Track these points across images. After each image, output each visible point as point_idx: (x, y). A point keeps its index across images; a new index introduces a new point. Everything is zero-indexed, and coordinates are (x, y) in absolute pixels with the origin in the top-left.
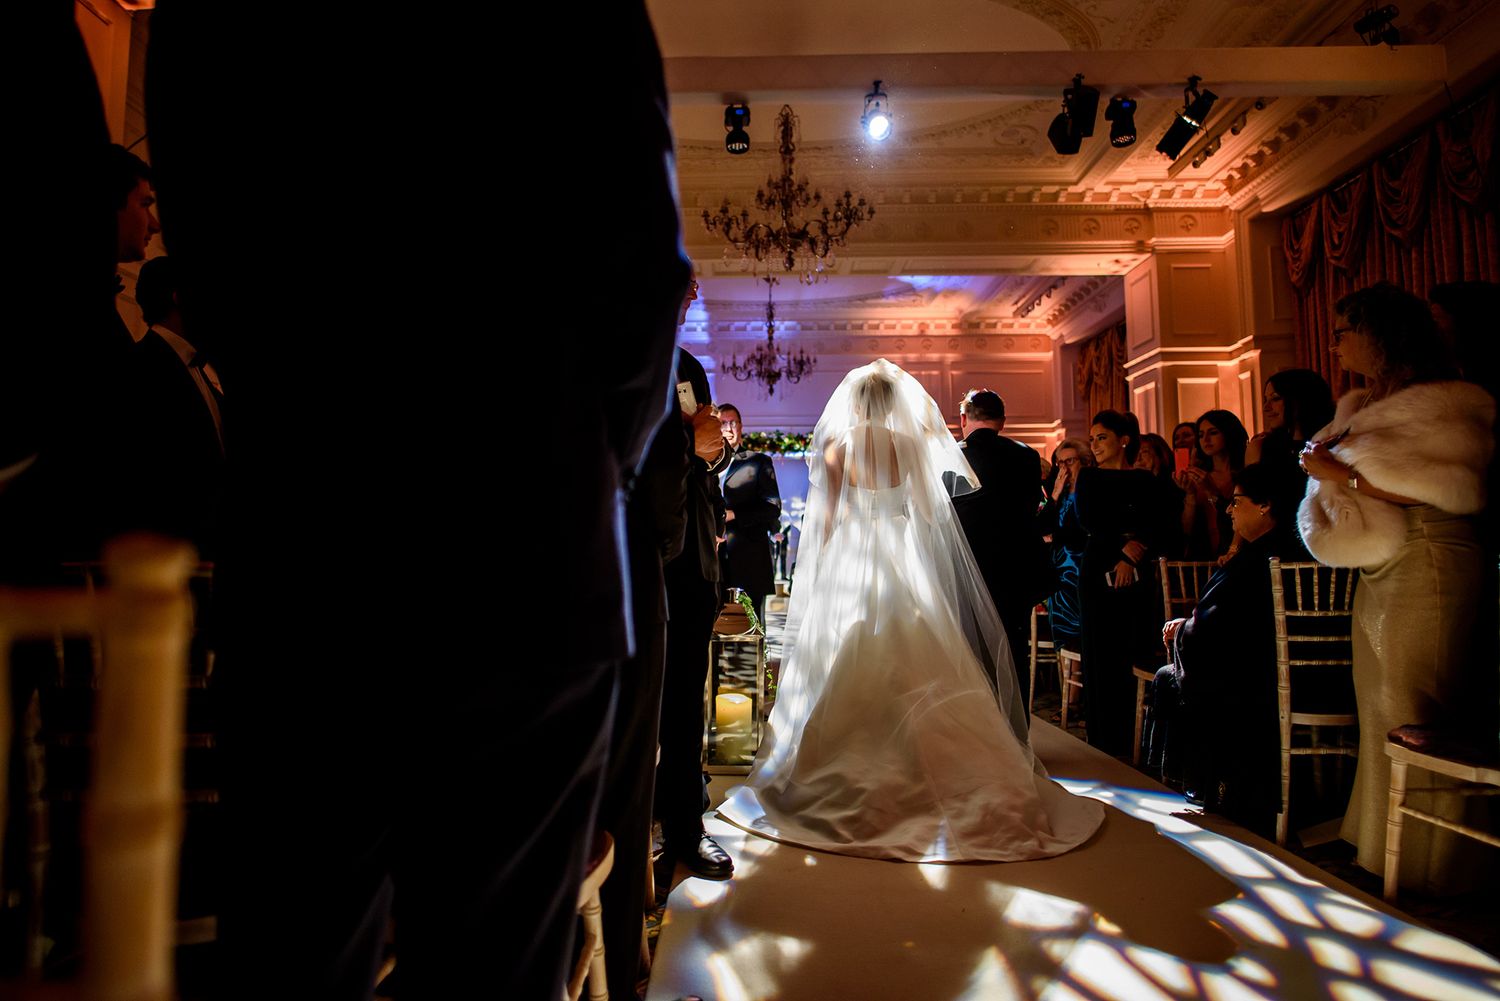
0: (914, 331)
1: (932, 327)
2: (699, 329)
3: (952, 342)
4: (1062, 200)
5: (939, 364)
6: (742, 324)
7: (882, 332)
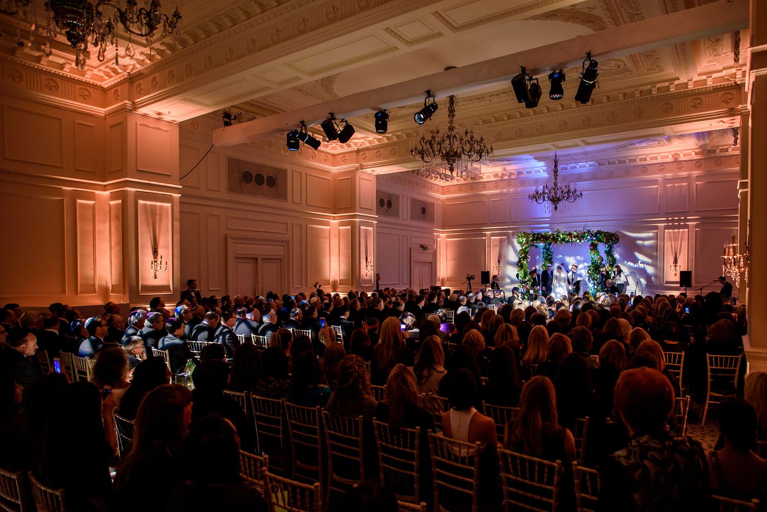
0: (670, 159)
1: (682, 155)
2: (541, 170)
3: (697, 164)
4: (672, 90)
5: (688, 178)
6: (565, 166)
7: (649, 162)
